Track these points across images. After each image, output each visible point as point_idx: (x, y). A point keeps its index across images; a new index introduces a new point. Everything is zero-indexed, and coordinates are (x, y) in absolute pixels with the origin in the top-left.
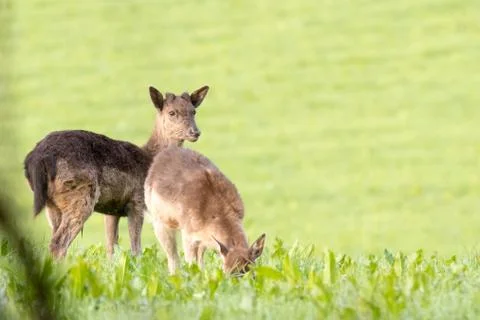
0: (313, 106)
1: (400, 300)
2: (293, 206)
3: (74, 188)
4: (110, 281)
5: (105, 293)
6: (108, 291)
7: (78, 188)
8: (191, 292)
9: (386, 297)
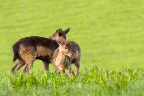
0: (112, 26)
1: (126, 83)
2: (107, 56)
3: (26, 53)
4: (41, 81)
5: (39, 84)
6: (40, 84)
7: (28, 53)
8: (65, 83)
9: (121, 82)
